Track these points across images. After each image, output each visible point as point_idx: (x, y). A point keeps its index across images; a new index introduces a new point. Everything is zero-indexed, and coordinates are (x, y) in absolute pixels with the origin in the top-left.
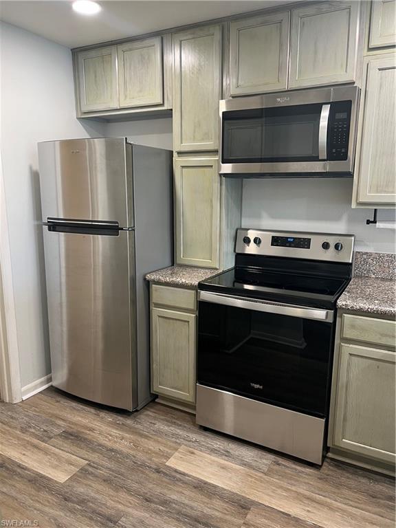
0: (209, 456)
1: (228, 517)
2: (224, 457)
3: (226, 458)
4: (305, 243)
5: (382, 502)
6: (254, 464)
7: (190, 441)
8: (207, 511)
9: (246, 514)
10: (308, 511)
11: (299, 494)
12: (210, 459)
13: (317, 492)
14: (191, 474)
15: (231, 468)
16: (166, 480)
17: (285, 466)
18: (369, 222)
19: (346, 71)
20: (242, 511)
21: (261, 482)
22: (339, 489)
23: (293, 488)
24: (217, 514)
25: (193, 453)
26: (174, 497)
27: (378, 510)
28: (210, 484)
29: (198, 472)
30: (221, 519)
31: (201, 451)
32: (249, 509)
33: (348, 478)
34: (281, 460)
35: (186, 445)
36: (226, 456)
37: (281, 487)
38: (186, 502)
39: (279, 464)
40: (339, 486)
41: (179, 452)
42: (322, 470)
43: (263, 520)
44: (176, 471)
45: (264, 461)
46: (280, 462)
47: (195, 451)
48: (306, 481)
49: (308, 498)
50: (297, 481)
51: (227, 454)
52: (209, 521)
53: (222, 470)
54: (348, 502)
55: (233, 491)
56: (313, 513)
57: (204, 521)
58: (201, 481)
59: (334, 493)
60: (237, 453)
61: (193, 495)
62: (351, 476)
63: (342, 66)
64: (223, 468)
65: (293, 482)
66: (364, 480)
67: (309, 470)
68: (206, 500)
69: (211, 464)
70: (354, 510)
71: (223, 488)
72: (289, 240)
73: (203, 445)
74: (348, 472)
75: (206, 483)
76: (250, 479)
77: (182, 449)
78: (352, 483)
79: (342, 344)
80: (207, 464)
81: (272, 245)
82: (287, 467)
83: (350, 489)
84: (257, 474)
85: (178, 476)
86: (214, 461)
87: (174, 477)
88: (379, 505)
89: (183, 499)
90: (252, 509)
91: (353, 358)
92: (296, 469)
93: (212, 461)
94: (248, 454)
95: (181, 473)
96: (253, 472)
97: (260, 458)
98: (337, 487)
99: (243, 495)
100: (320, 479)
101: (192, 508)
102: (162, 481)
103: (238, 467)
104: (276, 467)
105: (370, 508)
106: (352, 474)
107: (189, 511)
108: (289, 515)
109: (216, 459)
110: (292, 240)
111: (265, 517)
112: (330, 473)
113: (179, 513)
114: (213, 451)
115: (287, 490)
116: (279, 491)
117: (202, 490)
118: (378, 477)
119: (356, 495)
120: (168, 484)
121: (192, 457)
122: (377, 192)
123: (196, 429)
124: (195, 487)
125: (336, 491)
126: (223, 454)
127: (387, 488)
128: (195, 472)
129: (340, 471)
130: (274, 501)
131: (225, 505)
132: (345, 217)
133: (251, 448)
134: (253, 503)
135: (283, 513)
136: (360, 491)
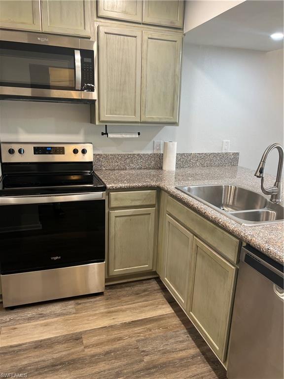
0: (29, 324)
1: (73, 350)
2: (41, 319)
3: (43, 318)
4: (61, 151)
5: (143, 294)
6: (64, 312)
7: (6, 322)
8: (55, 356)
9: (82, 341)
10: (114, 319)
11: (102, 313)
12: (32, 325)
13: (111, 307)
14: (26, 342)
15: (52, 322)
16: (8, 357)
17: (84, 303)
18: (103, 134)
19: (85, 29)
20: (78, 341)
21: (76, 319)
22: (120, 299)
23: (97, 312)
24: (64, 353)
25: (15, 329)
26: (25, 362)
27: (143, 299)
28: (45, 340)
29: (30, 338)
30: (69, 354)
31: (20, 324)
32: (82, 338)
33: (120, 291)
34: (79, 301)
35: (5, 326)
36: (42, 317)
37: (90, 316)
38: (37, 360)
39: (80, 304)
40: (118, 298)
41: (3, 334)
42: (105, 294)
43: (94, 338)
44: (11, 347)
45: (70, 307)
46: (79, 302)
47: (16, 326)
48: (101, 304)
49: (109, 313)
50: (96, 307)
51: (42, 316)
52: (62, 361)
53: (46, 327)
54: (128, 303)
55: (63, 334)
56: (116, 318)
57: (58, 363)
58: (36, 342)
59: (119, 302)
60: (48, 312)
61: (37, 353)
62: (121, 290)
63: (81, 23)
64: (46, 325)
65: (95, 309)
66: (128, 289)
67: (98, 298)
68: (50, 350)
69: (35, 328)
70: (133, 305)
71: (56, 337)
72: (48, 149)
73: (19, 320)
74: (118, 288)
75: (41, 341)
76: (69, 322)
77: (4, 330)
78: (124, 293)
79: (111, 212)
80: (32, 329)
81: (35, 154)
82: (86, 303)
83: (124, 296)
84: (70, 316)
85: (16, 349)
86: (36, 325)
87: (14, 351)
88: (142, 297)
89: (33, 360)
90: (83, 336)
91: (117, 218)
92: (91, 301)
93: (34, 326)
94: (57, 308)
95: (16, 346)
96: (67, 317)
97: (66, 306)
98: (118, 299)
99: (71, 333)
100: (107, 299)
101: (44, 361)
102: (6, 359)
103: (56, 319)
104: (80, 306)
105: (140, 300)
106: (121, 288)
107: (43, 364)
108: (106, 327)
109: (36, 323)
110: (50, 149)
111: (94, 336)
112: (110, 293)
113: (37, 370)
114: (30, 319)
115: (95, 315)
116: (91, 318)
117: (41, 346)
118: (132, 284)
119: (130, 298)
120: (13, 358)
121: (16, 331)
122: (111, 114)
123: (5, 312)
124: (35, 348)
125: (119, 301)
126: (39, 317)
127: (140, 287)
128: (28, 339)
129: (114, 290)
130: (92, 325)
131: (65, 345)
132: (82, 131)
133: (55, 304)
134: (81, 333)
135: (102, 328)
136: (130, 295)
